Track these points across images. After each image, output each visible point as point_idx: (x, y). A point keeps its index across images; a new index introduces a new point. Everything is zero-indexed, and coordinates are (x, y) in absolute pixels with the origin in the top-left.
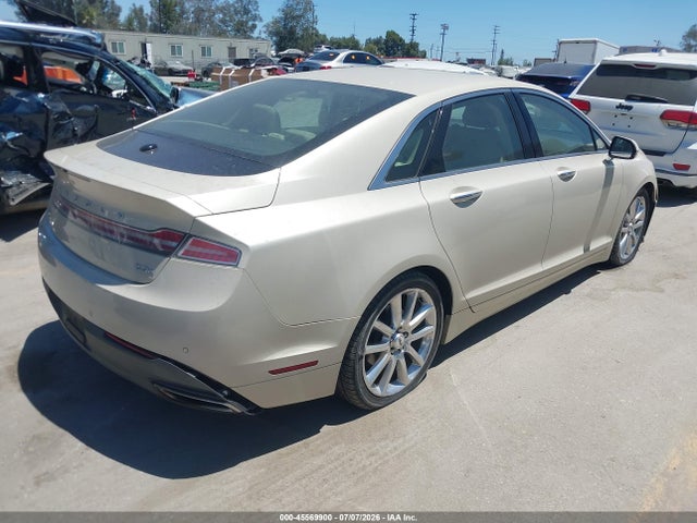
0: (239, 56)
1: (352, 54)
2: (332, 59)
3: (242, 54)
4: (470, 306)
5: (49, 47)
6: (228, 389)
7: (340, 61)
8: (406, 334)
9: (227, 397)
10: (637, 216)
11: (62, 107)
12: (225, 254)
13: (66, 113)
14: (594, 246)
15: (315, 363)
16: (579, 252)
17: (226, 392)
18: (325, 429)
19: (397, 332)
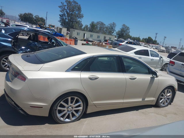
0: (106, 39)
1: (128, 42)
2: (123, 42)
3: (107, 38)
4: (95, 105)
5: (40, 33)
6: (21, 108)
7: (125, 43)
8: (72, 108)
9: (20, 109)
10: (168, 95)
11: (40, 46)
12: (24, 79)
13: (41, 47)
14: (146, 99)
15: (42, 107)
16: (140, 100)
17: (20, 108)
18: (47, 124)
19: (70, 106)
